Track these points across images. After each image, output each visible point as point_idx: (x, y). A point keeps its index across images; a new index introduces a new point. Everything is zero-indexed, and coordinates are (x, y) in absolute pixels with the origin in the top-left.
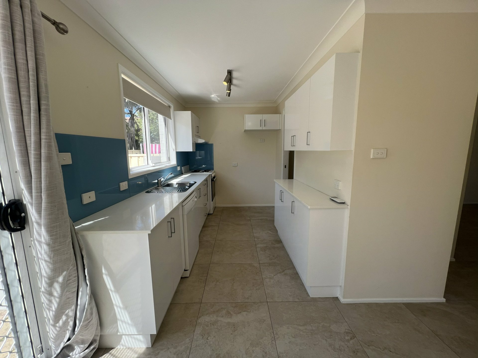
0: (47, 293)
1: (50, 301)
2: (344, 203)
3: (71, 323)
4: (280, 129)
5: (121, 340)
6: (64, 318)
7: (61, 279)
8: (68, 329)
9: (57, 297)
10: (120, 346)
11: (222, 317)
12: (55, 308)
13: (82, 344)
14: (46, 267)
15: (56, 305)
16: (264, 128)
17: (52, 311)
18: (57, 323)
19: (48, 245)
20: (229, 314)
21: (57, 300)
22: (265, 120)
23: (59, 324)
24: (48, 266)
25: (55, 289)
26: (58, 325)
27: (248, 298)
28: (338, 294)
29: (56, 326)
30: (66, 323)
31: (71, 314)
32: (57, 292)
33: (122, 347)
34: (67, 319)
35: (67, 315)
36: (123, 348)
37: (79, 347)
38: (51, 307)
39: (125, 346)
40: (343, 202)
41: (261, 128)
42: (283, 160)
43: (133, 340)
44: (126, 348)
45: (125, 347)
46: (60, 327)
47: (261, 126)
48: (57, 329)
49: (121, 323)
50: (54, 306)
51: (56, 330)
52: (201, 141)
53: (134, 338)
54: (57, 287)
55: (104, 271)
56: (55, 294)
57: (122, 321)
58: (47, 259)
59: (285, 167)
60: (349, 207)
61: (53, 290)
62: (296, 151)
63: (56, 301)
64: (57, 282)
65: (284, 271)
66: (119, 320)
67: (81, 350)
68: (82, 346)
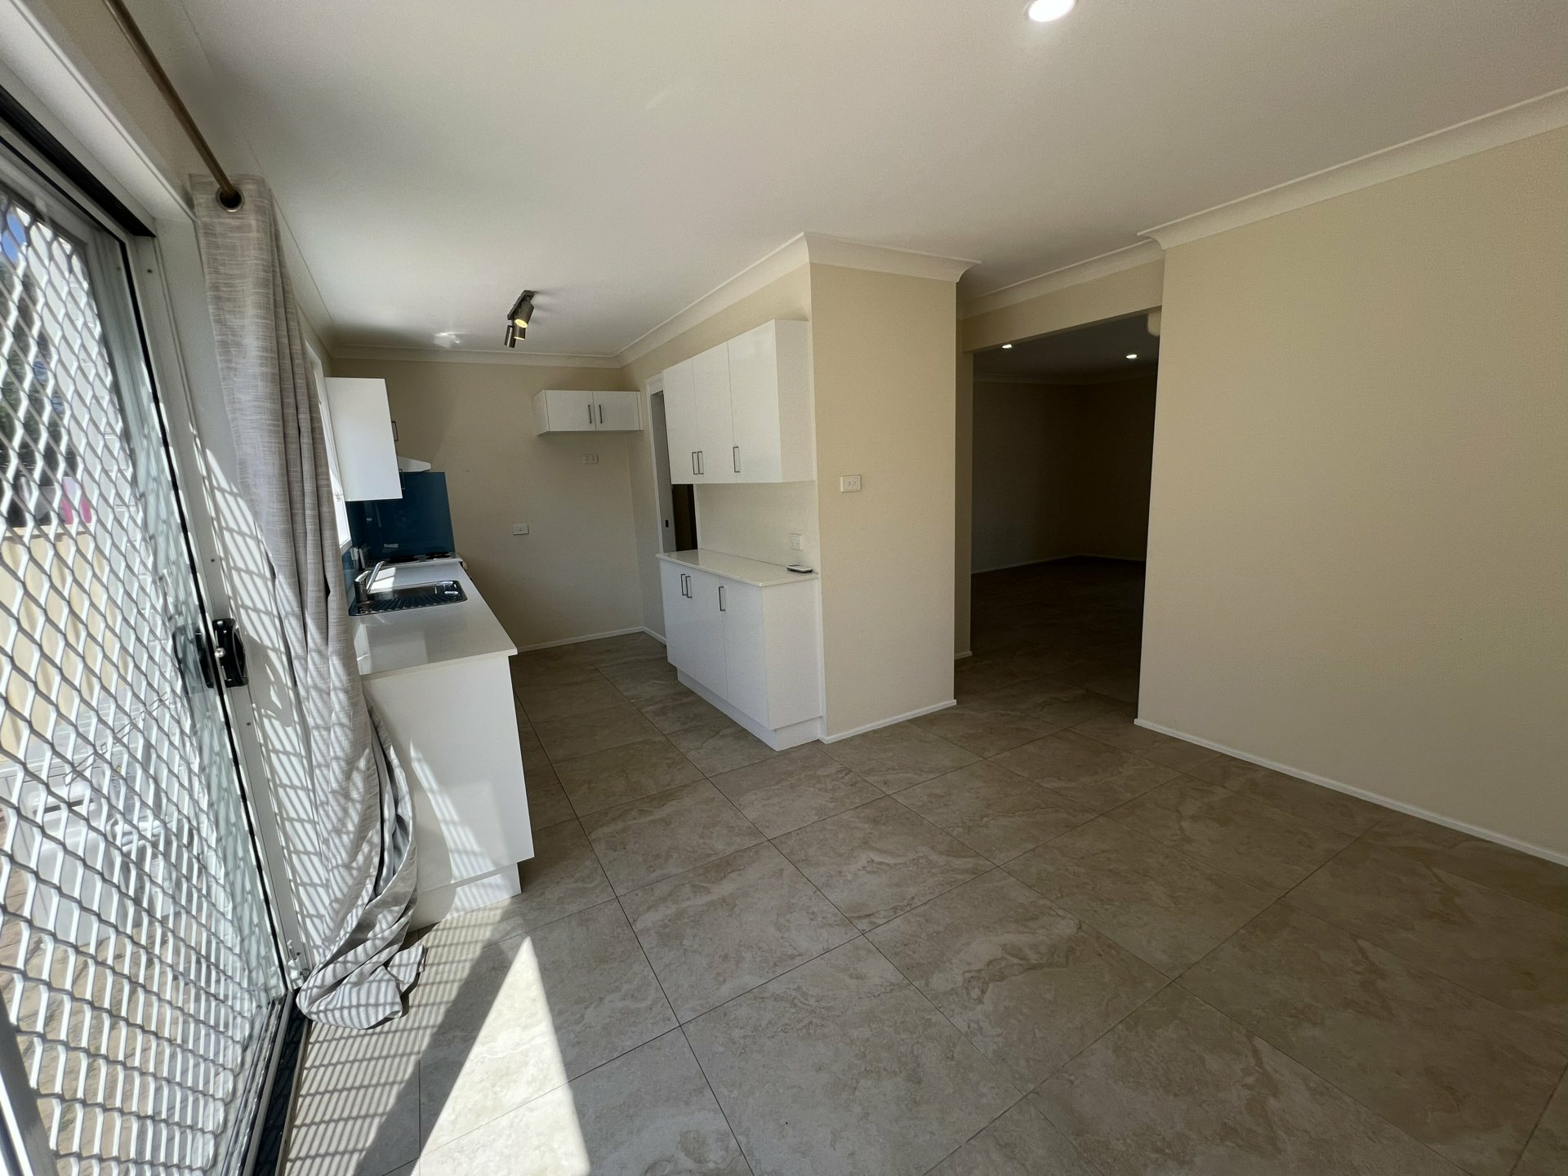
0: (342, 792)
1: (345, 811)
2: (810, 572)
3: (376, 860)
4: (642, 429)
5: (454, 898)
6: (366, 848)
7: (362, 764)
8: (370, 876)
9: (359, 802)
10: (451, 914)
11: (634, 819)
12: (354, 826)
13: (396, 905)
14: (342, 738)
15: (356, 818)
16: (600, 428)
17: (348, 833)
18: (353, 861)
19: (346, 691)
20: (642, 812)
21: (359, 806)
22: (600, 406)
23: (357, 863)
24: (346, 735)
25: (354, 784)
26: (354, 865)
27: (668, 785)
28: (819, 732)
29: (352, 868)
30: (368, 859)
31: (377, 839)
32: (358, 789)
33: (456, 915)
34: (370, 851)
35: (371, 843)
36: (459, 916)
37: (391, 912)
38: (344, 825)
39: (464, 909)
40: (810, 569)
41: (591, 428)
42: (658, 508)
43: (482, 891)
44: (466, 914)
45: (462, 913)
46: (359, 869)
47: (591, 422)
48: (355, 873)
49: (456, 856)
50: (353, 822)
51: (351, 875)
52: (418, 466)
53: (484, 886)
54: (357, 778)
55: (413, 753)
56: (355, 795)
57: (458, 852)
58: (345, 720)
59: (667, 526)
60: (819, 576)
61: (351, 787)
62: (697, 485)
63: (356, 809)
64: (358, 769)
65: (718, 732)
66: (451, 851)
67: (394, 918)
68: (396, 908)
